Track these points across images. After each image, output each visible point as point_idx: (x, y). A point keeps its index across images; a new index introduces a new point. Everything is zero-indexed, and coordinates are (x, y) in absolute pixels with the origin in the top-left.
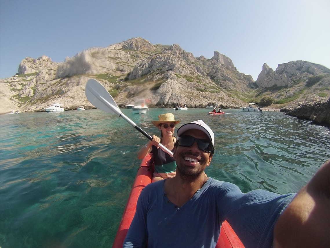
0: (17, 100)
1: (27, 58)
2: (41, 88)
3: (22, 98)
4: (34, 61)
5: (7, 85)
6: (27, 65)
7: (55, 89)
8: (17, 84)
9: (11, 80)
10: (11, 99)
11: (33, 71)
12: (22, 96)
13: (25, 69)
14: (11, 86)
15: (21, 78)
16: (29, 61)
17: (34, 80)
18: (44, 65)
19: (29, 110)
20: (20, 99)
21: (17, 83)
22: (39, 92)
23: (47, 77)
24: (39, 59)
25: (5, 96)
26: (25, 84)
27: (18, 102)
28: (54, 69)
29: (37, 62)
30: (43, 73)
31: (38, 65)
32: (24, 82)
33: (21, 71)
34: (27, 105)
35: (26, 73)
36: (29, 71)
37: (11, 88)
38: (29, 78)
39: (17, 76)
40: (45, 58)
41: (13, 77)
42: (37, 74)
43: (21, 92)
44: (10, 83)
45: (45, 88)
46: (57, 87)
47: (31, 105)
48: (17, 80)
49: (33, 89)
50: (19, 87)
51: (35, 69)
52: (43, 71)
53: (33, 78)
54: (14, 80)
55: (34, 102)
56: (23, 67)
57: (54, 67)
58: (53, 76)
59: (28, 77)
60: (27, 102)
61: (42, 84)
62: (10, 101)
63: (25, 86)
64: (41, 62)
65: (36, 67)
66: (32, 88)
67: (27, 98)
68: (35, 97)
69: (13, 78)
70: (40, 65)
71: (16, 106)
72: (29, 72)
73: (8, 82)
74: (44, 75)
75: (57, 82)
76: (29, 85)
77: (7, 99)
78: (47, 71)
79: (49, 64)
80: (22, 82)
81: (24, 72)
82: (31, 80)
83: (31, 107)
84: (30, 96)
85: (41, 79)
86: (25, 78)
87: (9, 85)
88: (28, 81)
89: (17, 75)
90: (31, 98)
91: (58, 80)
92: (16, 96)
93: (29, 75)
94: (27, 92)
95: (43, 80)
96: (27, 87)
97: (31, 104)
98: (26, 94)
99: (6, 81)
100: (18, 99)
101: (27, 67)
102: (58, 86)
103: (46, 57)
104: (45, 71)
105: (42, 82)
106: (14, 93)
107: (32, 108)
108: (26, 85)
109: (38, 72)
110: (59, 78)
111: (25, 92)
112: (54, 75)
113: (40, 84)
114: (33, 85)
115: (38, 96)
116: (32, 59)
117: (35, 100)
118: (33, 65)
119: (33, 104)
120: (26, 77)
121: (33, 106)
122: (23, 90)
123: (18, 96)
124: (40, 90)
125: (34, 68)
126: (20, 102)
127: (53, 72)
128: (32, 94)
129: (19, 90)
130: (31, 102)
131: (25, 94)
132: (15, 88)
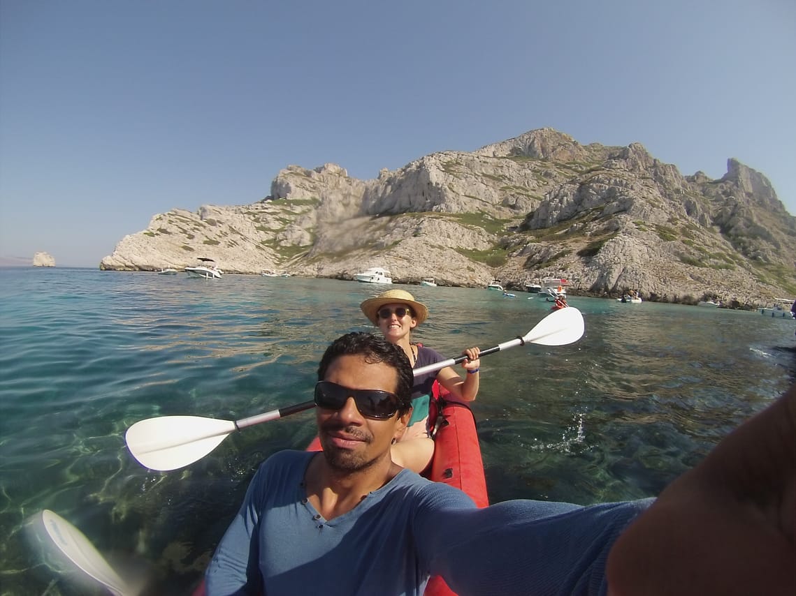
0: (271, 251)
1: (290, 166)
2: (329, 233)
3: (282, 247)
4: (308, 174)
5: (248, 219)
6: (292, 182)
7: (360, 237)
8: (270, 218)
9: (257, 209)
10: (258, 247)
11: (308, 196)
12: (283, 244)
13: (288, 189)
14: (257, 220)
15: (278, 207)
16: (297, 174)
17: (313, 215)
18: (331, 184)
19: (303, 272)
20: (278, 248)
21: (270, 216)
22: (326, 239)
23: (340, 210)
24: (319, 171)
25: (245, 239)
26: (291, 221)
27: (274, 255)
28: (356, 194)
29: (315, 176)
30: (331, 200)
31: (317, 183)
32: (287, 216)
33: (278, 193)
34: (296, 262)
35: (289, 197)
36: (296, 193)
37: (258, 225)
38: (298, 209)
39: (269, 203)
40: (332, 168)
41: (260, 205)
42: (316, 203)
43: (280, 236)
44: (254, 215)
45: (338, 232)
46: (365, 234)
47: (305, 264)
48: (270, 211)
49: (310, 232)
50: (276, 225)
51: (311, 191)
52: (332, 197)
53: (310, 210)
54: (263, 211)
55: (314, 259)
56: (284, 186)
57: (357, 190)
58: (353, 210)
59: (295, 206)
60: (296, 257)
61: (332, 224)
62: (256, 250)
63: (289, 224)
64: (323, 176)
65: (314, 188)
66: (308, 230)
67: (296, 248)
68: (316, 249)
69: (262, 207)
70: (322, 184)
71: (270, 262)
72: (298, 197)
73: (249, 213)
74: (333, 206)
75: (366, 223)
76: (301, 222)
77: (250, 247)
78: (341, 197)
79: (343, 182)
80: (282, 216)
81: (286, 195)
82: (304, 212)
83: (307, 267)
84: (301, 245)
85: (328, 212)
86: (289, 209)
87: (253, 218)
88: (296, 214)
89: (270, 201)
90: (304, 250)
91: (367, 219)
92: (268, 241)
93: (298, 203)
94: (295, 236)
95: (333, 215)
96: (296, 227)
97: (305, 262)
98: (293, 241)
99: (244, 210)
100: (273, 248)
101: (292, 185)
102: (368, 231)
103: (336, 167)
104: (335, 197)
105: (330, 220)
106: (264, 236)
107: (309, 270)
108: (293, 223)
109: (317, 197)
110: (368, 214)
111: (289, 237)
112: (355, 207)
113: (327, 223)
114: (308, 224)
115: (323, 247)
116: (302, 171)
117: (317, 254)
118: (307, 183)
119: (312, 261)
120: (290, 206)
121: (311, 266)
122: (286, 233)
123: (274, 243)
124: (328, 236)
125: (309, 189)
126: (279, 255)
127: (353, 201)
128: (307, 240)
129: (277, 231)
130: (305, 258)
131: (290, 241)
132: (267, 226)
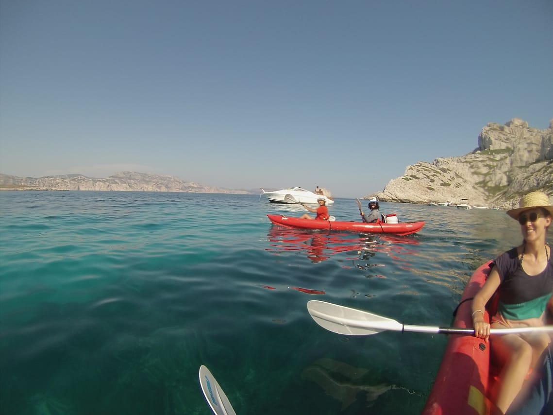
0: (482, 190)
1: (489, 123)
2: (520, 176)
3: (488, 187)
4: (502, 129)
5: (465, 167)
6: (493, 136)
7: (541, 178)
8: (480, 164)
9: (471, 158)
10: (474, 187)
11: (504, 146)
12: (489, 184)
13: (490, 142)
14: (472, 167)
15: (485, 156)
16: (495, 129)
17: (508, 161)
18: (518, 135)
19: (502, 207)
20: (486, 188)
21: (480, 163)
22: (518, 181)
23: (526, 156)
24: (508, 125)
25: (465, 181)
26: (494, 167)
27: (484, 193)
28: (536, 142)
29: (507, 129)
30: (519, 149)
31: (509, 135)
32: (491, 162)
33: (483, 145)
34: (498, 199)
35: (491, 147)
36: (496, 145)
37: (473, 170)
38: (498, 157)
39: (479, 153)
40: (517, 122)
41: (473, 155)
42: (510, 151)
43: (488, 178)
44: (470, 163)
45: (526, 175)
46: (545, 176)
47: (504, 200)
48: (480, 159)
49: (506, 175)
50: (484, 170)
51: (505, 142)
52: (520, 146)
53: (506, 158)
54: (475, 159)
55: (510, 196)
56: (487, 140)
57: (536, 139)
58: (536, 155)
59: (496, 155)
60: (498, 195)
61: (521, 167)
62: (473, 190)
63: (493, 169)
64: (512, 129)
65: (507, 139)
66: (505, 173)
67: (497, 188)
68: (511, 188)
69: (475, 156)
70: (512, 136)
71: (481, 198)
72: (497, 147)
73: (466, 162)
74: (521, 153)
75: (544, 166)
76: (500, 167)
77: (469, 187)
78: (526, 146)
79: (527, 134)
80: (488, 162)
81: (489, 147)
82: (502, 159)
83: (505, 203)
84: (501, 185)
85: (518, 158)
86: (492, 157)
87: (469, 165)
88: (497, 161)
89: (479, 152)
90: (503, 189)
91: (545, 163)
92: (480, 183)
93: (498, 152)
94: (497, 178)
95: (521, 160)
96: (498, 171)
97: (504, 198)
98: (496, 182)
99: (463, 160)
100: (483, 187)
101: (492, 139)
102: (546, 173)
103: (519, 121)
104: (523, 146)
105: (519, 165)
106: (480, 179)
107: (506, 205)
108: (495, 168)
109: (510, 146)
110: (545, 159)
111: (493, 179)
112: (536, 153)
113: (517, 167)
114: (506, 168)
115: (515, 187)
116: (497, 126)
117: (512, 193)
118: (502, 136)
119: (508, 199)
120: (493, 155)
121: (508, 202)
122: (491, 176)
123: (483, 184)
124: (519, 178)
125: (504, 140)
126: (487, 193)
127: (534, 147)
128: (504, 182)
129: (485, 175)
130: (504, 195)
131: (494, 182)
132: (479, 171)
